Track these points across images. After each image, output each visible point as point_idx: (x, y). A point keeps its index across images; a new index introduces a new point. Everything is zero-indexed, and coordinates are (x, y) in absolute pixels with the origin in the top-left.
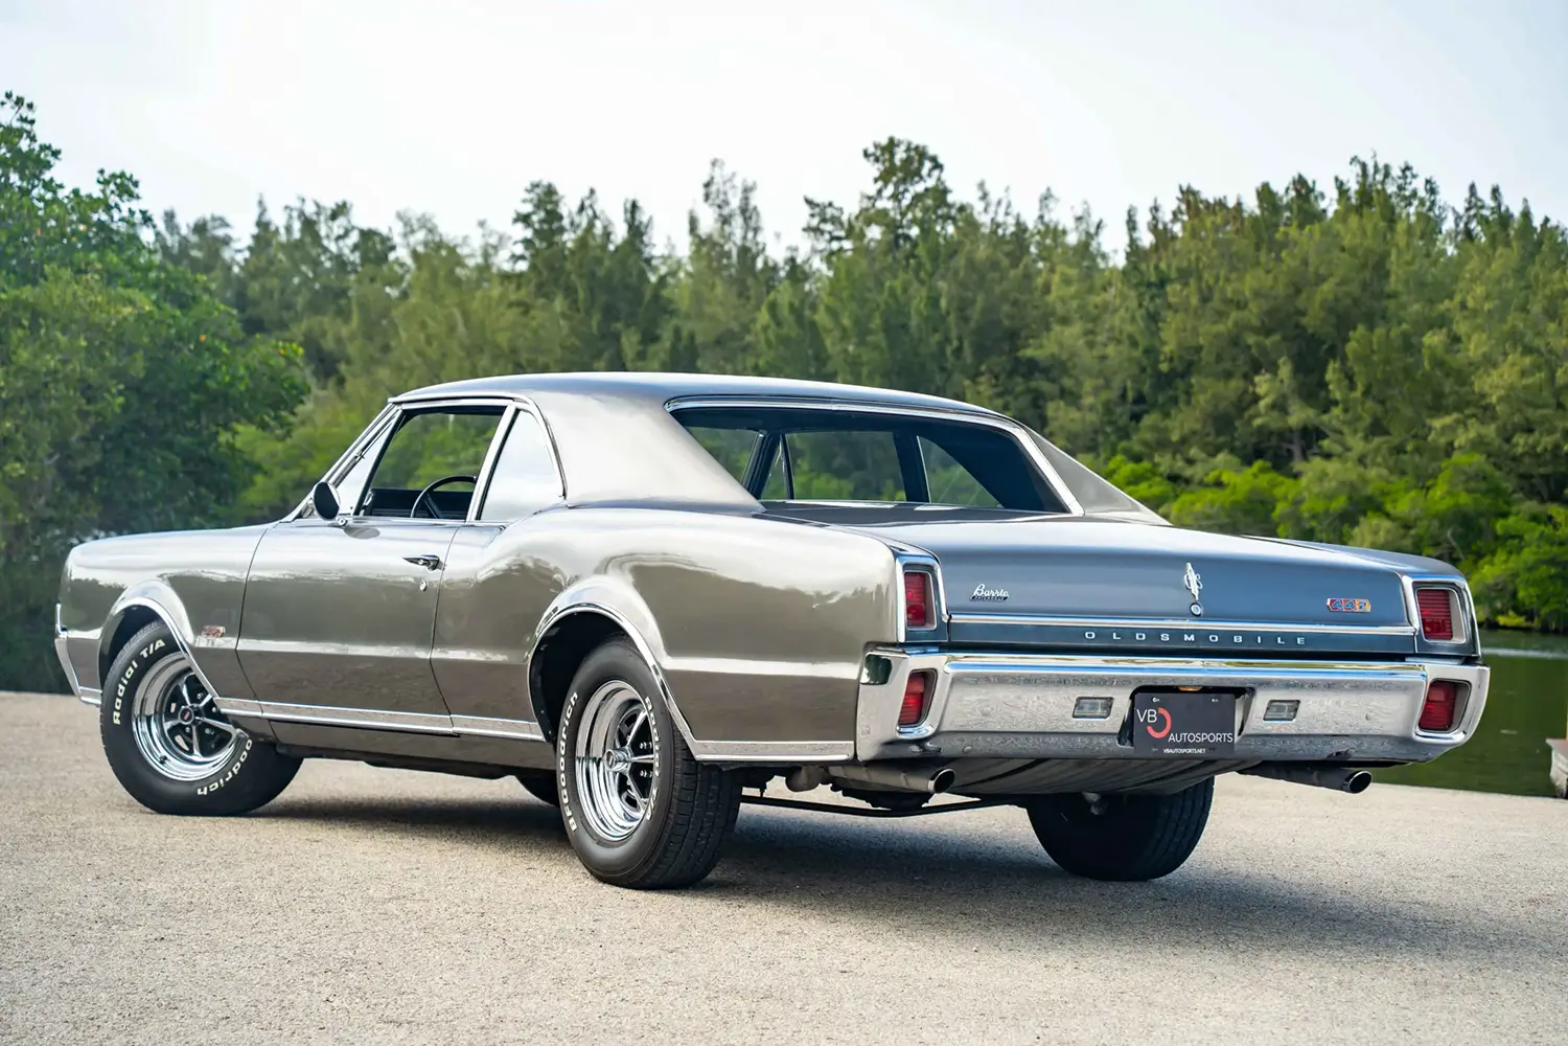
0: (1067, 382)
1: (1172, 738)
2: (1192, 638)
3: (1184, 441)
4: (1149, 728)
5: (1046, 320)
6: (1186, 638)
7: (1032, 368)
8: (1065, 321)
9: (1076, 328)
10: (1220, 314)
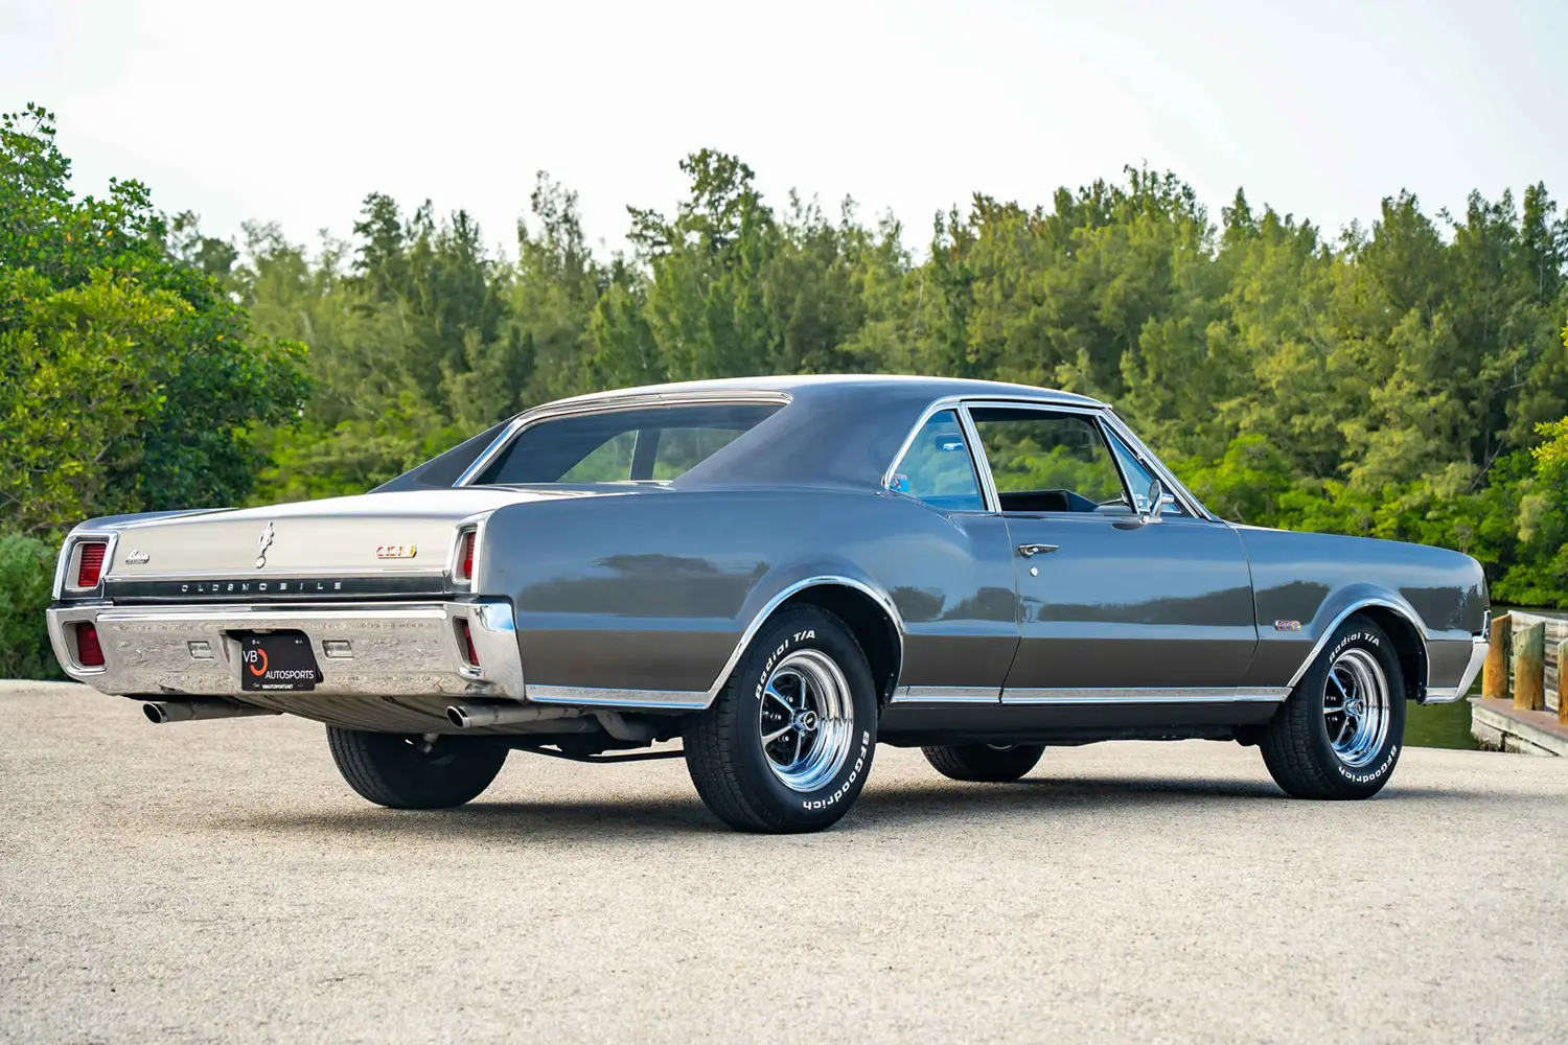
1: (268, 675)
4: (252, 667)
5: (860, 317)
7: (848, 360)
8: (878, 317)
9: (889, 324)
10: (1021, 310)
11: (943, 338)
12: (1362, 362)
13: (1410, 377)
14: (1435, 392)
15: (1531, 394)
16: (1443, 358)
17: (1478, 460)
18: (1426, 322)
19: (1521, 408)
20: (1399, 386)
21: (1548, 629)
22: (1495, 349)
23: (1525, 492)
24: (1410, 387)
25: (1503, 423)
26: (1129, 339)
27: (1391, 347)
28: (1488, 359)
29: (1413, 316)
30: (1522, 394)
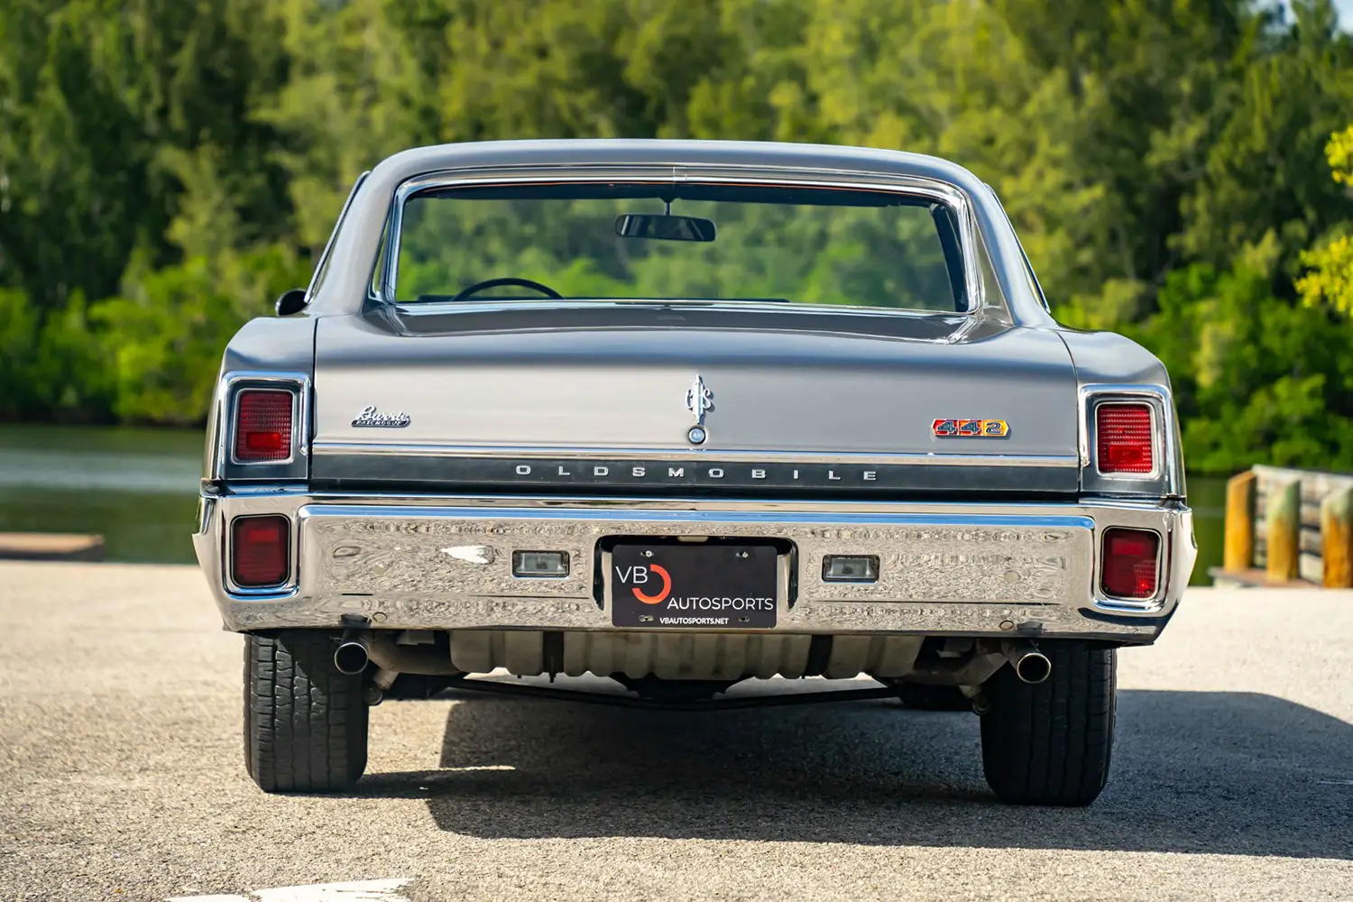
0: (320, 154)
1: (673, 604)
2: (680, 472)
3: (480, 231)
4: (636, 591)
5: (282, 71)
6: (671, 472)
7: (268, 135)
8: (310, 70)
9: (325, 84)
10: (515, 66)
11: (406, 102)
12: (990, 141)
13: (1055, 163)
14: (1088, 183)
15: (1211, 184)
16: (1101, 136)
17: (1145, 274)
18: (1075, 89)
19: (1201, 203)
20: (1040, 175)
21: (1305, 488)
22: (1165, 124)
23: (1208, 318)
24: (1053, 178)
25: (1177, 224)
26: (671, 109)
27: (1028, 124)
28: (1157, 137)
29: (1060, 77)
30: (1201, 186)
